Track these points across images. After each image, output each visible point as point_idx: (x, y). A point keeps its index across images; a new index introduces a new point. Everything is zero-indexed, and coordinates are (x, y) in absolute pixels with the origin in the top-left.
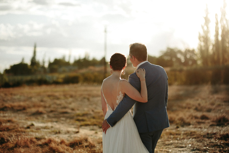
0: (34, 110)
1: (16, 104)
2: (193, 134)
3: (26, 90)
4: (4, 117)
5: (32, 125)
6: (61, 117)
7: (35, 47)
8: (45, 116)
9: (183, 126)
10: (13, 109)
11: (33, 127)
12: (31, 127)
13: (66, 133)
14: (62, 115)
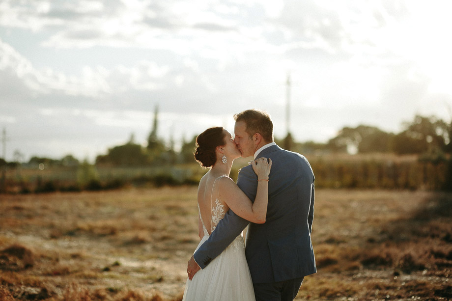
0: (129, 235)
1: (100, 223)
2: (420, 287)
3: (131, 197)
4: (70, 247)
5: (117, 264)
6: (177, 250)
7: (156, 112)
8: (148, 247)
9: (408, 272)
10: (92, 234)
11: (117, 268)
12: (112, 268)
13: (173, 282)
14: (180, 246)
